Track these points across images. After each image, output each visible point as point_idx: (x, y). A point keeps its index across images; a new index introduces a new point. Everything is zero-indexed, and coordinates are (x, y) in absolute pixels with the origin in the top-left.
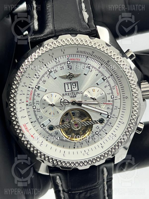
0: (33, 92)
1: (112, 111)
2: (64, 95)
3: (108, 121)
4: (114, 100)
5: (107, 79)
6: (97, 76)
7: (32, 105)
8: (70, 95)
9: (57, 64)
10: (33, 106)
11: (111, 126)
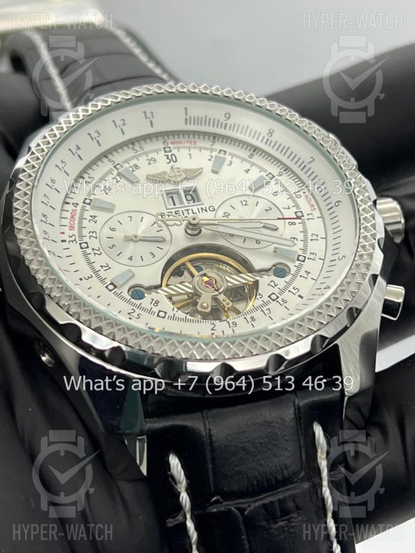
0: (78, 213)
1: (306, 246)
3: (299, 268)
7: (77, 240)
11: (309, 278)
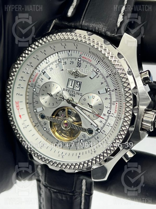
0: (38, 75)
1: (104, 126)
2: (64, 90)
3: (96, 134)
4: (110, 116)
5: (110, 92)
6: (102, 84)
7: (33, 87)
8: (70, 92)
9: (68, 57)
10: (34, 89)
11: (97, 140)
